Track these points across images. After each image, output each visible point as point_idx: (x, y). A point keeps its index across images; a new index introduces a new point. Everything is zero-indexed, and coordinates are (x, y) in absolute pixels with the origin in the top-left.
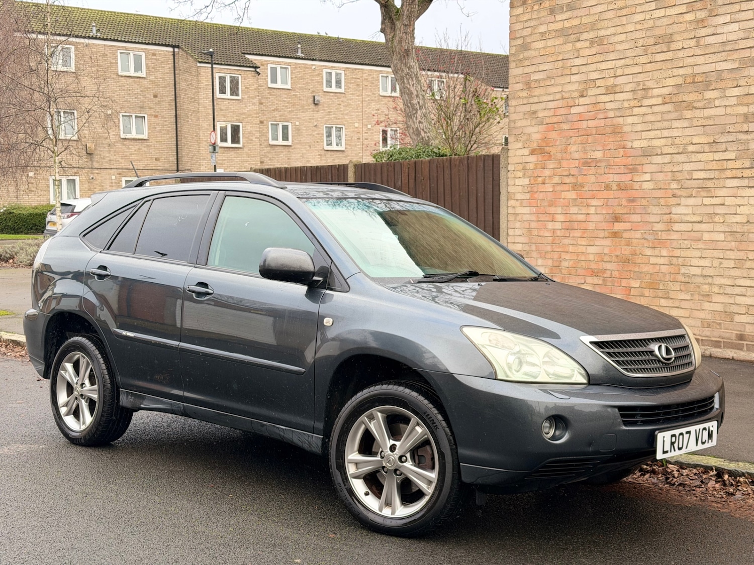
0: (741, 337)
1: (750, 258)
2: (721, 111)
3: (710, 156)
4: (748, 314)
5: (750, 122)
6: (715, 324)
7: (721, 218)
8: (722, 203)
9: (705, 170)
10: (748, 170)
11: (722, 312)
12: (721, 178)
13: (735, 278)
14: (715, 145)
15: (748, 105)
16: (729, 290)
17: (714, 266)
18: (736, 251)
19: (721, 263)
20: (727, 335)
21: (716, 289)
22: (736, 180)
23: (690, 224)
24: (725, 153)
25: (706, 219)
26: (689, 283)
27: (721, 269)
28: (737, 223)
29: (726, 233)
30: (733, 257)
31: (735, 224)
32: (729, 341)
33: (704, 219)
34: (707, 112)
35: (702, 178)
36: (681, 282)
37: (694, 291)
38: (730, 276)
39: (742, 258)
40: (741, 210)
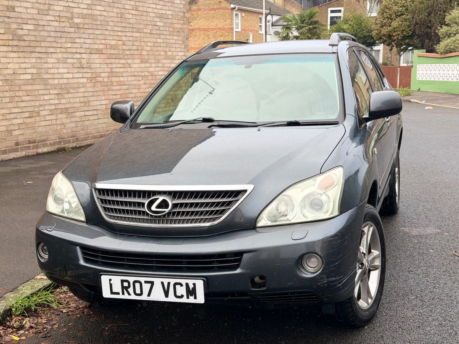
0: (17, 144)
1: (17, 95)
4: (19, 129)
5: (10, 11)
6: (2, 140)
10: (11, 41)
11: (5, 131)
13: (10, 108)
16: (8, 117)
18: (9, 91)
20: (10, 145)
22: (5, 47)
27: (2, 104)
28: (8, 74)
29: (3, 81)
30: (8, 96)
31: (7, 75)
32: (11, 148)
38: (7, 107)
39: (12, 96)
40: (9, 66)
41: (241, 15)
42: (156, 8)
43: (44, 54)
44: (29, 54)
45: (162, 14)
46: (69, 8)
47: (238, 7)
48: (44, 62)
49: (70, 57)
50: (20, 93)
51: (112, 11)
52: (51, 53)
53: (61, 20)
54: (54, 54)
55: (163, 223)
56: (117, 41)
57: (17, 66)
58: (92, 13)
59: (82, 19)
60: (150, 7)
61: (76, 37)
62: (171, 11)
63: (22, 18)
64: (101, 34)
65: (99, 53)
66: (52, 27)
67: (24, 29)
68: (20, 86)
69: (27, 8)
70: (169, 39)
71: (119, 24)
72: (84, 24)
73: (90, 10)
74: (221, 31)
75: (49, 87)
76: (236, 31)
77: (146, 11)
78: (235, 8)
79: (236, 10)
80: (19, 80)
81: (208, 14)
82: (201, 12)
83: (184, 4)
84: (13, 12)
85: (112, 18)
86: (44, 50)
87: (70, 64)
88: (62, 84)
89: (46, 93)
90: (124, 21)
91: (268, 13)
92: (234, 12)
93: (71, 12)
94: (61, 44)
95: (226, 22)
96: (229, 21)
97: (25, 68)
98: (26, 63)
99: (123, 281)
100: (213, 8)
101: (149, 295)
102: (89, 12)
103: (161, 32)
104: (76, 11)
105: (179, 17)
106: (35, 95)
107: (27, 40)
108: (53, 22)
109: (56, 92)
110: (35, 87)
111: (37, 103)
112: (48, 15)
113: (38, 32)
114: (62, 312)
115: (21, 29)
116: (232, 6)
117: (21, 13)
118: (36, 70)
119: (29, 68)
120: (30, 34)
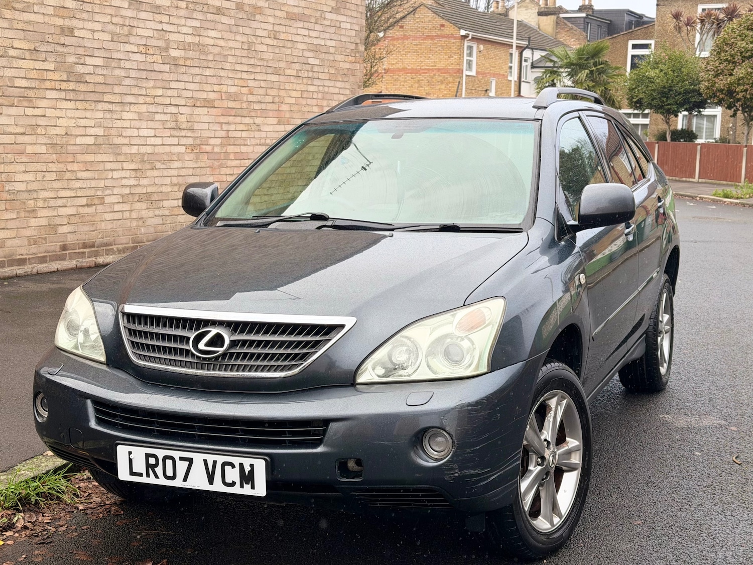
0: (64, 248)
1: (69, 169)
2: (40, 18)
3: (31, 64)
4: (69, 224)
5: (66, 36)
6: (40, 240)
7: (43, 130)
8: (43, 114)
9: (26, 78)
10: (66, 83)
11: (46, 226)
12: (41, 89)
13: (57, 190)
14: (35, 53)
15: (63, 18)
16: (52, 203)
17: (38, 179)
18: (56, 163)
19: (44, 176)
20: (52, 248)
21: (40, 204)
22: (54, 91)
23: (13, 136)
24: (45, 63)
25: (29, 131)
26: (15, 200)
27: (44, 182)
28: (57, 135)
29: (47, 146)
30: (55, 170)
31: (56, 136)
32: (54, 253)
33: (27, 130)
34: (27, 16)
35: (23, 86)
36: (6, 200)
37: (19, 208)
38: (52, 188)
39: (61, 170)
40: (60, 122)
41: (478, 47)
42: (309, 36)
43: (117, 104)
44: (93, 104)
45: (318, 46)
46: (164, 32)
47: (472, 35)
48: (117, 118)
49: (159, 112)
50: (75, 167)
51: (233, 39)
52: (129, 105)
53: (148, 52)
54: (133, 105)
55: (214, 369)
56: (240, 87)
57: (72, 123)
58: (201, 42)
59: (183, 51)
60: (297, 34)
61: (171, 80)
62: (334, 41)
63: (84, 47)
64: (213, 76)
65: (208, 106)
66: (134, 63)
67: (87, 65)
68: (75, 155)
69: (94, 31)
70: (329, 87)
71: (245, 60)
72: (186, 59)
73: (197, 37)
74: (441, 75)
75: (122, 158)
76: (466, 76)
77: (292, 41)
78: (468, 37)
79: (470, 40)
80: (75, 144)
81: (421, 44)
82: (409, 41)
83: (357, 29)
84: (69, 37)
85: (233, 50)
86: (117, 99)
87: (159, 123)
88: (144, 154)
89: (117, 168)
90: (252, 54)
91: (526, 46)
92: (466, 42)
93: (165, 40)
94: (146, 89)
95: (451, 59)
96: (456, 57)
97: (86, 127)
98: (87, 118)
99: (148, 456)
100: (429, 34)
101: (185, 479)
102: (196, 40)
103: (316, 75)
104: (173, 37)
105: (348, 51)
106: (98, 170)
107: (91, 82)
108: (134, 54)
109: (133, 166)
110: (100, 158)
111: (102, 184)
112: (127, 43)
113: (110, 69)
114: (77, 508)
115: (83, 64)
116: (463, 32)
117: (83, 38)
118: (102, 129)
119: (91, 127)
120: (96, 73)
